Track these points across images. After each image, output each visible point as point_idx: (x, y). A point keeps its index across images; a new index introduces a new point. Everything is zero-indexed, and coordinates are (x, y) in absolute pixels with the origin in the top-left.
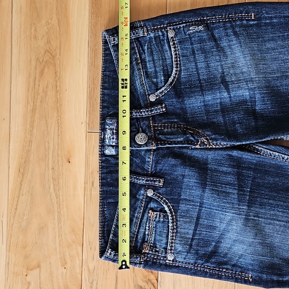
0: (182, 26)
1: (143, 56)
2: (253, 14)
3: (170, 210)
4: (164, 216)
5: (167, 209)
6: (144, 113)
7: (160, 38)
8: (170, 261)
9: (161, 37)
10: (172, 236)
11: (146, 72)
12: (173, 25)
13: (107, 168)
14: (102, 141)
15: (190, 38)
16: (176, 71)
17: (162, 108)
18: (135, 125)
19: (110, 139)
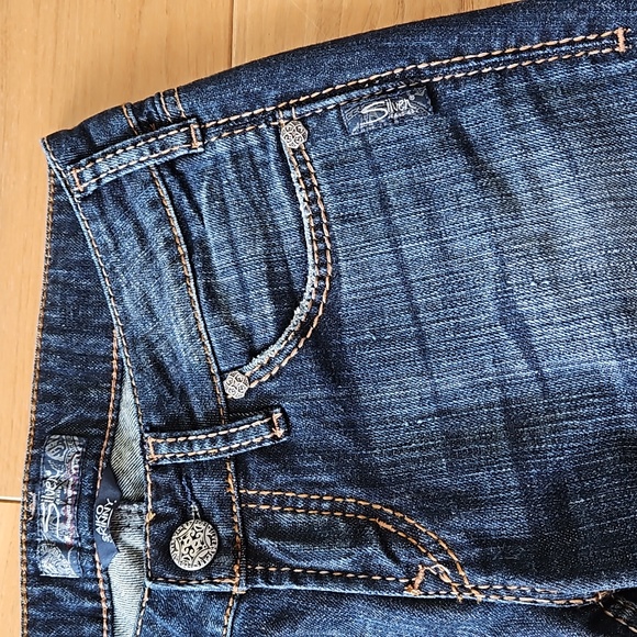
0: (331, 102)
1: (195, 230)
2: (620, 32)
6: (203, 446)
7: (251, 156)
9: (259, 153)
11: (209, 288)
12: (300, 104)
15: (367, 148)
16: (321, 278)
17: (270, 425)
18: (170, 490)
19: (55, 521)
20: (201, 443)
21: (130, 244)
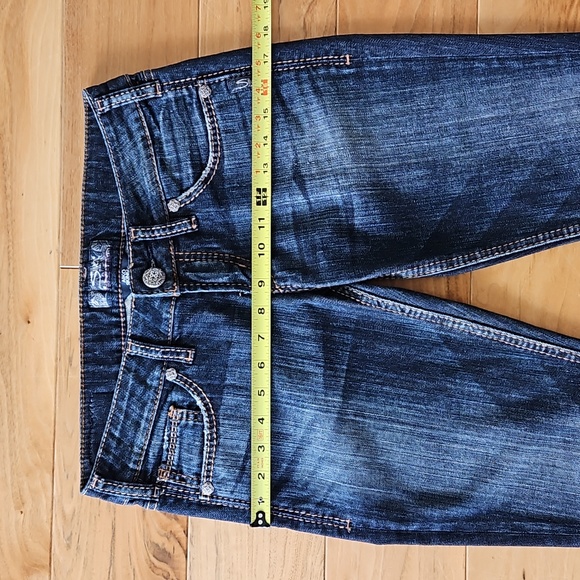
0: (222, 78)
1: (156, 133)
2: (347, 56)
3: (206, 405)
4: (196, 417)
5: (199, 403)
6: (159, 233)
7: (184, 100)
8: (206, 496)
9: (188, 98)
10: (210, 453)
11: (161, 160)
12: (208, 78)
13: (94, 331)
14: (85, 283)
15: (239, 99)
16: (215, 158)
17: (191, 223)
18: (142, 254)
19: (98, 280)
20: (158, 230)
21: (124, 138)
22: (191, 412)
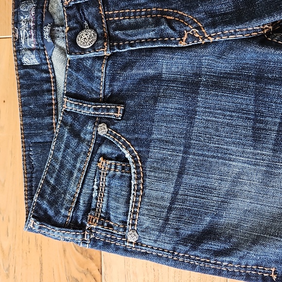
3: (134, 157)
4: (123, 168)
5: (128, 156)
8: (131, 243)
10: (136, 202)
13: (28, 87)
14: (17, 42)
18: (75, 17)
19: (27, 38)
22: (119, 164)
